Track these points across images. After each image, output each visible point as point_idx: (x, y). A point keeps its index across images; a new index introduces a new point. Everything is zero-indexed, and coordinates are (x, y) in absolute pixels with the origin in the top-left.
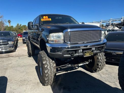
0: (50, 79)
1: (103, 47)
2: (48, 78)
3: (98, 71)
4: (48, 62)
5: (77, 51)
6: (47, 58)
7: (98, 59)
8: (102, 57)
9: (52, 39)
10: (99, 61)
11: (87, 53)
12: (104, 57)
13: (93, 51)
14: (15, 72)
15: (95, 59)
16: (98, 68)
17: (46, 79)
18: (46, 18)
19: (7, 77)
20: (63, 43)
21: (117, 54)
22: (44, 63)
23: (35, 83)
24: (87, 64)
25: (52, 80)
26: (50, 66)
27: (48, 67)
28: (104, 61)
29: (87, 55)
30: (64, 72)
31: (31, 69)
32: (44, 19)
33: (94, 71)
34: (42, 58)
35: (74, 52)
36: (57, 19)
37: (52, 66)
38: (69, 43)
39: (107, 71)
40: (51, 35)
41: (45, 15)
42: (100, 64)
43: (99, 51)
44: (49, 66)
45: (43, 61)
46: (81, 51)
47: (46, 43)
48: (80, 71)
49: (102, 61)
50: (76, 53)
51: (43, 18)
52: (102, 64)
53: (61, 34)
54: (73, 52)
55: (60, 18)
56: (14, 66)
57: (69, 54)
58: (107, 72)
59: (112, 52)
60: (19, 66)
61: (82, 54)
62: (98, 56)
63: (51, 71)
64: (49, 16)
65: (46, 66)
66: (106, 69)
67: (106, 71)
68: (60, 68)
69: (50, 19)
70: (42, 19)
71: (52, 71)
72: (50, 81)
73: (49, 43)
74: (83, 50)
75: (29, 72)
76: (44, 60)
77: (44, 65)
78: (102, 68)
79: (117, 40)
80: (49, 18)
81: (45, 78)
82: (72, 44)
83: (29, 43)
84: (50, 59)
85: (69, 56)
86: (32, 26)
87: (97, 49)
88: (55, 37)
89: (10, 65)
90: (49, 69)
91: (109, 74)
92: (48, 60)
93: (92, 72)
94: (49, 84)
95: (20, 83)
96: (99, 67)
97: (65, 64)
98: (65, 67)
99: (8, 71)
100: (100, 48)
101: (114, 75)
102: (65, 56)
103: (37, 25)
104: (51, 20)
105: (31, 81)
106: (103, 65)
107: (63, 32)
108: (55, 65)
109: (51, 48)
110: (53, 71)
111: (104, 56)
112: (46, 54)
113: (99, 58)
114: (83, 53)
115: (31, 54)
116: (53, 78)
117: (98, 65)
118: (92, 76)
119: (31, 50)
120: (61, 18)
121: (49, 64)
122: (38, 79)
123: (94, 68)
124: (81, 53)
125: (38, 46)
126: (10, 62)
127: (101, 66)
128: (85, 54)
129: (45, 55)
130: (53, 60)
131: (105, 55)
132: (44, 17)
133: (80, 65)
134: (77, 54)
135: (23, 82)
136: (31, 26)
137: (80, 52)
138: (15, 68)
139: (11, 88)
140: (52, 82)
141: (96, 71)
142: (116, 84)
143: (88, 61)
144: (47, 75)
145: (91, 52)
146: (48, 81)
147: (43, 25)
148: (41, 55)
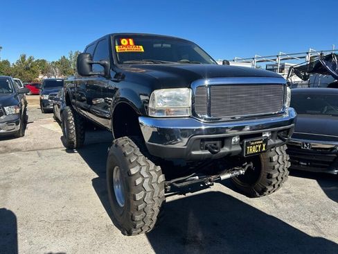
0: (149, 216)
1: (288, 130)
2: (143, 214)
3: (269, 192)
4: (144, 169)
5: (227, 141)
6: (142, 159)
7: (271, 160)
8: (281, 157)
9: (159, 105)
10: (274, 167)
11: (253, 146)
12: (287, 157)
13: (266, 141)
14: (36, 195)
15: (263, 160)
16: (270, 184)
17: (138, 218)
18: (129, 44)
19: (13, 210)
20: (189, 117)
22: (133, 171)
23: (100, 228)
24: (240, 176)
25: (155, 218)
26: (150, 181)
27: (146, 185)
28: (286, 166)
29: (252, 150)
30: (177, 197)
31: (80, 187)
32: (123, 46)
33: (257, 193)
34: (128, 159)
35: (218, 143)
36: (159, 48)
37: (155, 180)
38: (207, 117)
39: (289, 193)
41: (127, 37)
42: (275, 175)
43: (278, 141)
44: (147, 181)
45: (130, 166)
46: (237, 139)
47: (140, 116)
48: (219, 193)
49: (282, 166)
50: (222, 146)
51: (120, 44)
52: (281, 174)
53: (185, 92)
54: (215, 142)
55: (164, 45)
56: (27, 178)
57: (206, 148)
58: (290, 195)
59: (300, 141)
60: (44, 178)
61: (240, 148)
62: (271, 154)
63: (152, 195)
64: (138, 39)
65: (138, 182)
66: (286, 188)
67: (286, 193)
68: (171, 185)
69: (141, 47)
70: (117, 47)
71: (156, 194)
72: (148, 223)
73: (148, 116)
74: (242, 137)
75: (75, 197)
76: (131, 163)
77: (133, 178)
78: (279, 185)
79: (308, 111)
80: (136, 43)
81: (136, 213)
82: (215, 119)
83: (69, 113)
84: (149, 161)
85: (205, 155)
86: (91, 64)
87: (275, 135)
88: (166, 101)
89: (16, 177)
90: (148, 189)
91: (295, 202)
92: (142, 163)
93: (251, 195)
94: (144, 231)
95: (54, 228)
96: (271, 182)
98: (184, 184)
99: (13, 193)
100: (282, 134)
101: (309, 204)
102: (193, 153)
103: (103, 62)
104: (143, 50)
105: (87, 221)
106: (282, 178)
107: (189, 87)
108: (162, 178)
109: (156, 130)
110: (159, 193)
111: (285, 153)
112: (136, 146)
113: (275, 158)
114: (242, 146)
115: (75, 143)
116: (156, 214)
117: (269, 176)
118: (254, 205)
119: (75, 133)
120: (169, 46)
121: (147, 176)
122: (106, 215)
123: (259, 185)
124: (236, 145)
125: (108, 124)
126: (13, 167)
127: (278, 180)
128: (247, 149)
129: (133, 149)
130: (157, 165)
131: (287, 152)
132: (124, 42)
133: (223, 177)
134: (226, 150)
135: (64, 225)
136: (87, 66)
137: (234, 142)
138: (34, 186)
139: (31, 243)
141: (262, 192)
142: (318, 229)
143: (244, 167)
144: (140, 207)
145: (261, 144)
146: (142, 223)
147: (122, 63)
148: (121, 150)
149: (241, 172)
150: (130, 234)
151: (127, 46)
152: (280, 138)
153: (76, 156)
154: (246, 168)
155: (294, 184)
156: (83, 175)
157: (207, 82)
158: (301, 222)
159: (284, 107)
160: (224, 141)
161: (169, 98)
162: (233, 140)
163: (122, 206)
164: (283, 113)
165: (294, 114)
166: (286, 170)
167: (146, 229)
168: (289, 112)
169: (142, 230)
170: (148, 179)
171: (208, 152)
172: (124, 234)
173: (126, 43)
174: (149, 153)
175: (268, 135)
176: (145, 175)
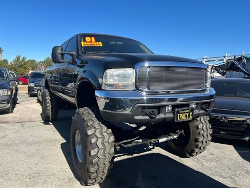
0: (101, 169)
1: (209, 103)
2: (97, 167)
3: (197, 153)
4: (98, 131)
5: (162, 109)
6: (97, 123)
7: (197, 128)
8: (205, 126)
9: (110, 81)
10: (200, 133)
11: (182, 113)
12: (209, 126)
13: (192, 110)
14: (16, 155)
15: (191, 128)
16: (197, 147)
17: (92, 170)
18: (91, 41)
20: (133, 90)
21: (229, 121)
22: (90, 133)
23: (63, 180)
24: (174, 140)
25: (106, 171)
26: (103, 140)
27: (99, 143)
28: (209, 133)
29: (182, 117)
30: (126, 157)
31: (52, 149)
32: (87, 42)
33: (188, 155)
34: (86, 123)
35: (156, 111)
36: (113, 45)
37: (107, 140)
38: (147, 90)
39: (212, 154)
40: (109, 72)
41: (90, 36)
42: (200, 140)
43: (202, 112)
44: (100, 140)
45: (87, 129)
46: (170, 108)
47: (96, 90)
48: (158, 154)
49: (205, 133)
50: (159, 113)
51: (85, 40)
52: (205, 139)
53: (130, 71)
54: (153, 110)
55: (118, 43)
56: (11, 142)
57: (146, 115)
58: (213, 156)
59: (219, 115)
60: (24, 142)
61: (172, 115)
62: (197, 123)
63: (104, 151)
64: (98, 37)
65: (93, 141)
67: (210, 154)
68: (120, 145)
69: (100, 43)
70: (82, 43)
71: (107, 151)
72: (101, 174)
73: (101, 90)
74: (174, 107)
75: (47, 156)
76: (88, 126)
77: (89, 138)
78: (204, 148)
80: (97, 40)
81: (91, 166)
82: (153, 92)
83: (47, 94)
84: (102, 125)
85: (145, 119)
86: (62, 55)
87: (199, 106)
88: (116, 78)
89: (3, 141)
90: (101, 146)
91: (217, 162)
92: (97, 127)
93: (183, 156)
94: (97, 182)
95: (27, 179)
96: (198, 145)
97: (131, 138)
98: (130, 145)
100: (204, 106)
101: (227, 163)
102: (136, 117)
103: (72, 53)
104: (101, 45)
105: (54, 175)
106: (206, 142)
107: (134, 68)
108: (112, 138)
109: (108, 101)
110: (110, 150)
111: (208, 122)
112: (93, 114)
113: (200, 126)
114: (174, 114)
115: (50, 117)
116: (107, 167)
117: (196, 140)
118: (185, 164)
119: (50, 109)
120: (122, 43)
121: (101, 136)
122: (69, 170)
123: (189, 147)
124: (169, 112)
125: (73, 100)
126: (2, 134)
127: (203, 143)
128: (177, 116)
129: (90, 116)
130: (108, 128)
132: (88, 39)
133: (161, 140)
134: (162, 116)
135: (35, 177)
136: (60, 56)
137: (168, 110)
138: (15, 148)
140: (104, 177)
141: (191, 153)
142: (234, 182)
143: (177, 133)
144: (94, 161)
145: (189, 112)
146: (96, 174)
147: (86, 54)
148: (81, 117)
149: (175, 137)
150: (86, 184)
151: (89, 42)
152: (203, 109)
153: (51, 126)
154: (179, 134)
155: (216, 148)
156: (54, 141)
157: (147, 64)
158: (221, 176)
159: (206, 86)
160: (160, 109)
161: (118, 76)
162: (167, 109)
163: (81, 161)
164: (205, 90)
165: (214, 92)
166: (209, 135)
167: (99, 180)
168: (210, 91)
169: (96, 181)
170: (101, 139)
171: (147, 117)
172: (82, 185)
173: (89, 40)
174: (102, 119)
175: (194, 106)
176: (99, 136)
